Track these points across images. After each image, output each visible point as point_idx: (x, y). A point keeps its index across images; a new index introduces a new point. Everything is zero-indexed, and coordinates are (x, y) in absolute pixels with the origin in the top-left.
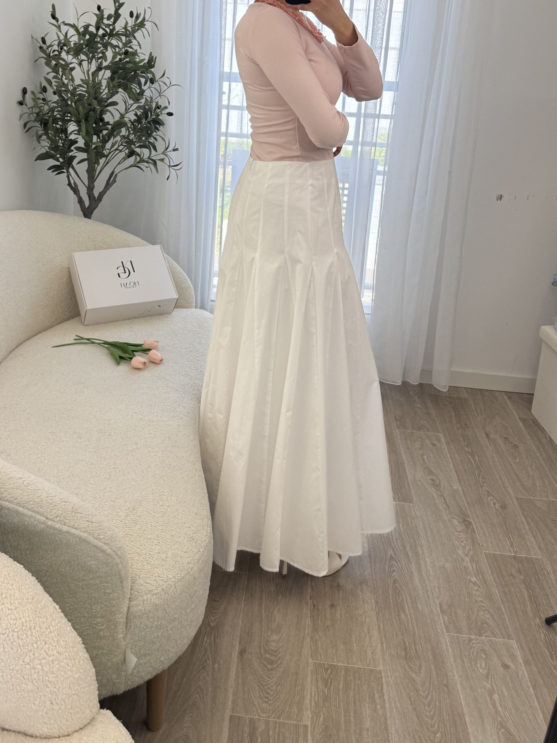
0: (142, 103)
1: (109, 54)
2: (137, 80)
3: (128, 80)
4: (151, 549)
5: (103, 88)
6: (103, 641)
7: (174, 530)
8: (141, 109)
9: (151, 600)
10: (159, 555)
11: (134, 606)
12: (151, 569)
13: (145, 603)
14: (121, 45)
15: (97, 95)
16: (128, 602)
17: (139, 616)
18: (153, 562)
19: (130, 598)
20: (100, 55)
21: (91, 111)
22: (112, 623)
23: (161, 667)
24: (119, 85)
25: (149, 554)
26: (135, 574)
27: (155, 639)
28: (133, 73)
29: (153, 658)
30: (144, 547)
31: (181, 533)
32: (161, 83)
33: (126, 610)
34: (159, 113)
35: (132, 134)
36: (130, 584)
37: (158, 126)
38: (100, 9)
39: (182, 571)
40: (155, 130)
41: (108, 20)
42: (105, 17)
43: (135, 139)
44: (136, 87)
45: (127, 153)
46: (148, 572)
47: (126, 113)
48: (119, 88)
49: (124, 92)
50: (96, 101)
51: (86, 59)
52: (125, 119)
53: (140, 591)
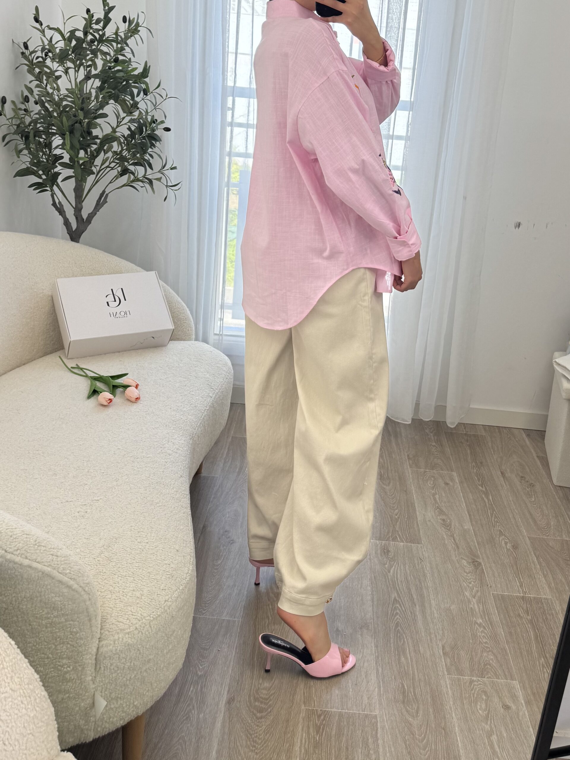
0: (135, 116)
1: (100, 63)
2: (129, 91)
3: (119, 90)
4: (125, 586)
5: (93, 98)
6: (69, 684)
7: (152, 567)
8: (134, 123)
9: (122, 639)
10: (134, 593)
11: (104, 646)
12: (124, 607)
13: (116, 643)
14: (112, 53)
15: (84, 105)
16: (97, 642)
17: (110, 657)
18: (126, 600)
19: (99, 638)
20: (90, 63)
21: (76, 123)
22: (80, 664)
23: (134, 713)
24: (110, 96)
25: (123, 592)
26: (106, 613)
27: (128, 682)
28: (125, 83)
29: (126, 703)
30: (117, 585)
31: (159, 570)
32: (156, 95)
33: (95, 650)
34: (155, 128)
35: (125, 151)
36: (100, 623)
37: (154, 142)
38: (89, 13)
39: (159, 609)
40: (151, 146)
41: (96, 24)
42: (94, 22)
43: (128, 155)
44: (128, 98)
45: (120, 171)
46: (120, 610)
47: (118, 126)
48: (110, 99)
49: (116, 104)
50: (82, 112)
51: (73, 67)
52: (117, 134)
53: (111, 630)
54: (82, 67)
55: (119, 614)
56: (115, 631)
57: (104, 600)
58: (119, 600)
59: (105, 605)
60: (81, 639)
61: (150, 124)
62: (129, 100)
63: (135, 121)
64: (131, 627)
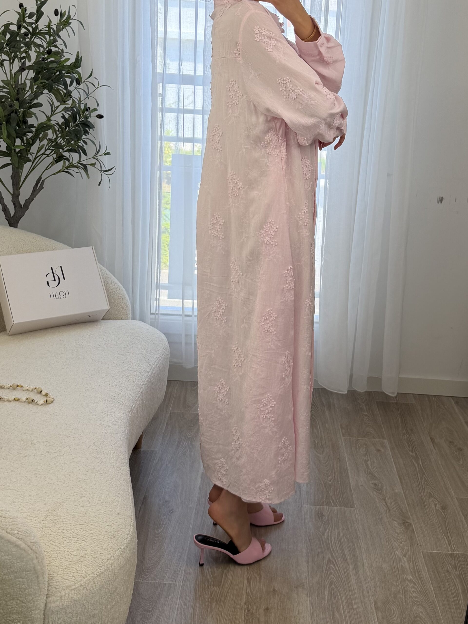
0: (69, 104)
2: (63, 81)
3: (52, 81)
5: (27, 89)
8: (68, 111)
9: (69, 595)
11: (52, 601)
13: (63, 598)
14: (45, 45)
15: (19, 96)
16: (45, 598)
17: (57, 611)
18: (71, 559)
19: (47, 595)
20: (24, 55)
21: (12, 112)
22: (29, 619)
24: (44, 86)
25: (68, 552)
26: (52, 572)
28: (58, 73)
30: (63, 545)
32: (89, 85)
33: (43, 605)
34: (88, 115)
35: (60, 138)
36: (47, 580)
37: (87, 129)
38: (22, 7)
39: (102, 567)
40: (85, 133)
41: (29, 18)
42: (27, 15)
43: (63, 143)
44: (61, 87)
45: (55, 158)
46: (66, 569)
47: (52, 115)
48: (44, 89)
49: (50, 93)
50: (17, 102)
51: (8, 59)
52: (51, 122)
53: (59, 587)
54: (16, 59)
55: (65, 572)
56: (61, 588)
57: (50, 559)
58: (64, 559)
59: (51, 564)
60: (30, 595)
61: (84, 112)
62: (62, 89)
63: (69, 109)
64: (77, 584)
